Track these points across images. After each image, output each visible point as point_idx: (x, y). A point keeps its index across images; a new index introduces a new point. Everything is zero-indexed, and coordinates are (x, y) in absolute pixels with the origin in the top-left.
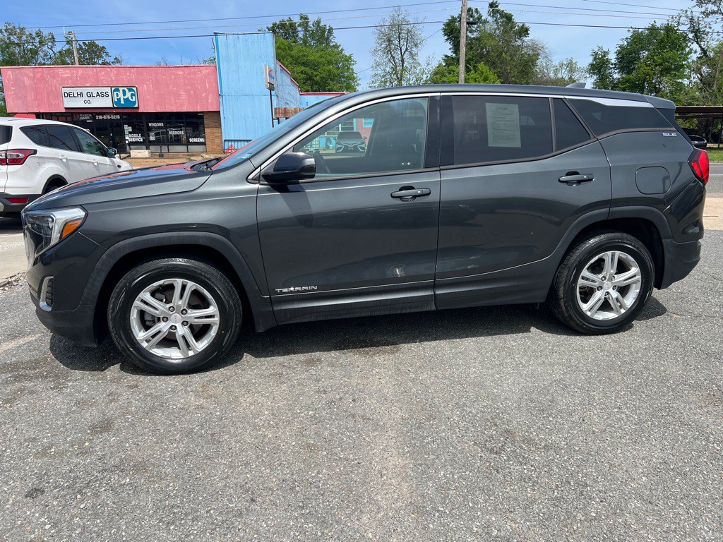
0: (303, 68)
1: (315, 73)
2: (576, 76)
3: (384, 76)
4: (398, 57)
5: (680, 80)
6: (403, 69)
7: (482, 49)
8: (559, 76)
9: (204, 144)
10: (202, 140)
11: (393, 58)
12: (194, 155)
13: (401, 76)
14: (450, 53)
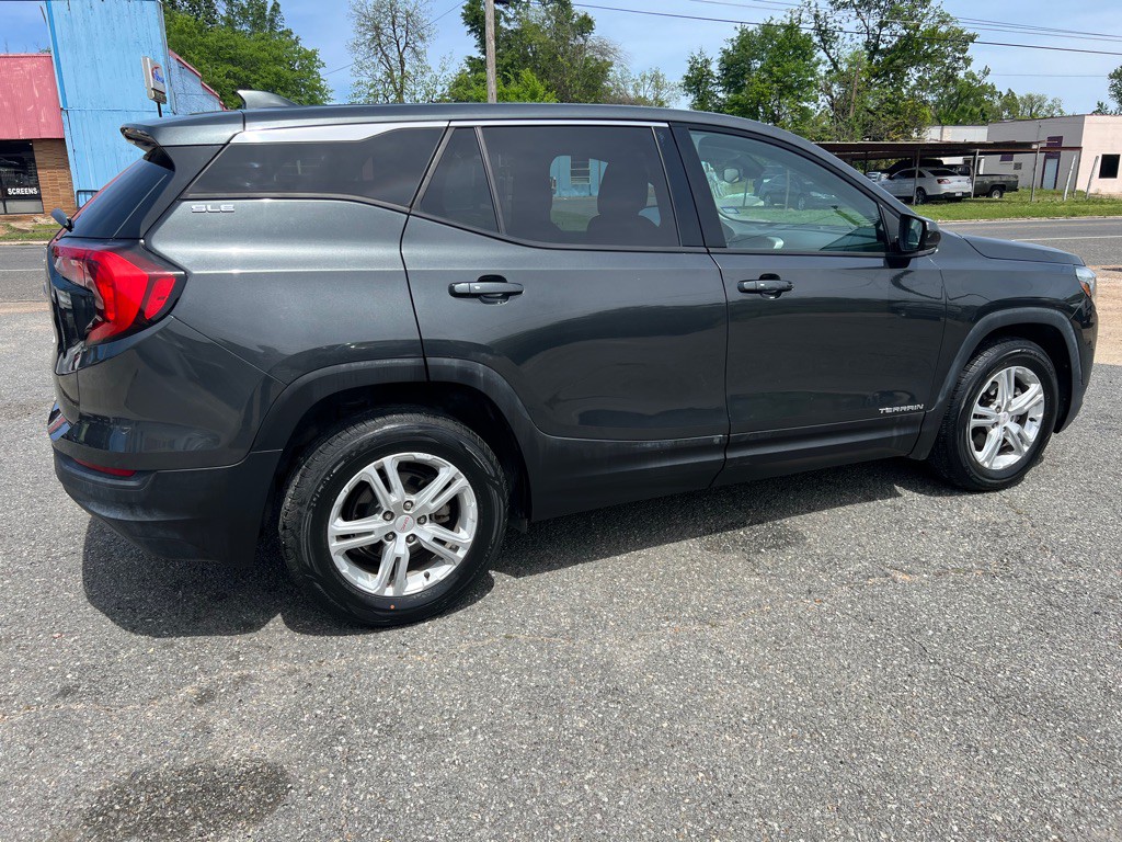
0: (230, 68)
1: (253, 77)
2: (664, 96)
3: (373, 86)
4: (393, 54)
5: (805, 104)
6: (404, 76)
7: (525, 49)
8: (642, 94)
9: (37, 197)
10: (32, 191)
11: (386, 55)
12: (19, 219)
13: (402, 87)
14: (476, 54)
